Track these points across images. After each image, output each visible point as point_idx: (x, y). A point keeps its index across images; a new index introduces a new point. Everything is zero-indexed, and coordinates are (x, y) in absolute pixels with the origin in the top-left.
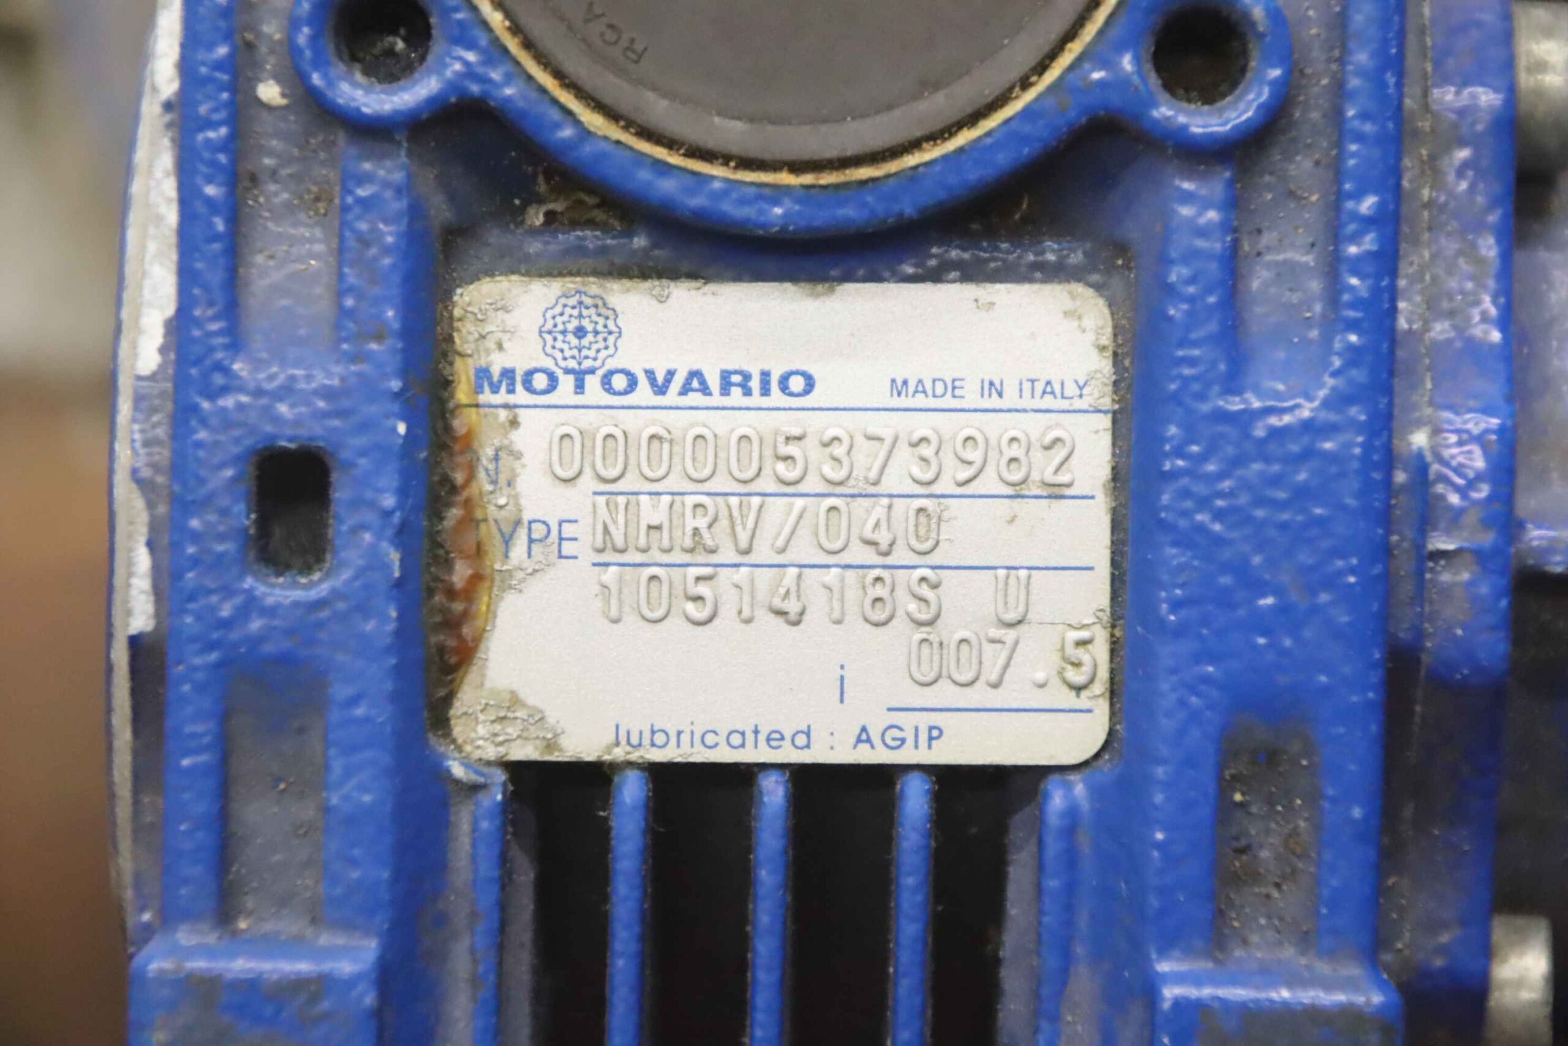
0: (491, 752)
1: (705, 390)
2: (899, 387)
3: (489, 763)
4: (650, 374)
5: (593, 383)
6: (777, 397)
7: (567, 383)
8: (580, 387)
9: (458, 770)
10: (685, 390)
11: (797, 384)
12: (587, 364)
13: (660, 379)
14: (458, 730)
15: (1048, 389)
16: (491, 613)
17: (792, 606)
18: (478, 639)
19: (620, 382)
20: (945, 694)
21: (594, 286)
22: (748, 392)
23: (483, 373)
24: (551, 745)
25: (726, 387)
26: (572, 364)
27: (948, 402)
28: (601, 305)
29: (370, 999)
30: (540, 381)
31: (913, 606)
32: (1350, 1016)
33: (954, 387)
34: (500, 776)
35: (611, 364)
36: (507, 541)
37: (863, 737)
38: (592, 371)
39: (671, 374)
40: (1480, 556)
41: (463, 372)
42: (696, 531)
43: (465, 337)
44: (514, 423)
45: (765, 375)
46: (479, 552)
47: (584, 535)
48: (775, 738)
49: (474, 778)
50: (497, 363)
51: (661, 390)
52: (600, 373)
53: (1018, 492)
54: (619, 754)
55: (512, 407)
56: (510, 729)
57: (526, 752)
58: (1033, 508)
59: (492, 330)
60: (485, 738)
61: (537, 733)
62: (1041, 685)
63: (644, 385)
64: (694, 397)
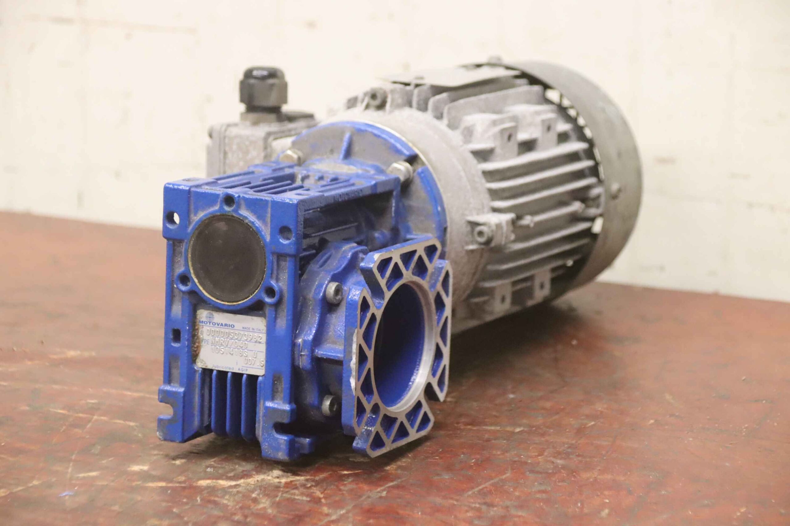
1: (223, 326)
2: (243, 328)
3: (199, 368)
4: (217, 323)
5: (211, 323)
6: (230, 328)
7: (208, 323)
8: (210, 324)
9: (196, 368)
10: (221, 326)
11: (233, 326)
12: (211, 321)
13: (218, 324)
14: (197, 364)
15: (259, 330)
16: (200, 350)
17: (232, 353)
18: (199, 353)
19: (214, 324)
20: (248, 365)
21: (211, 312)
22: (227, 326)
23: (200, 321)
24: (206, 366)
25: (225, 326)
26: (209, 321)
27: (248, 330)
28: (212, 314)
29: (182, 395)
30: (206, 323)
31: (244, 354)
32: (284, 411)
33: (249, 328)
34: (201, 369)
35: (213, 321)
36: (202, 341)
37: (239, 369)
38: (211, 322)
39: (219, 323)
40: (307, 355)
41: (198, 321)
42: (222, 343)
43: (198, 317)
44: (203, 327)
45: (229, 325)
46: (199, 343)
47: (210, 342)
48: (230, 368)
49: (198, 370)
50: (201, 320)
51: (218, 325)
52: (212, 322)
53: (256, 342)
54: (213, 368)
55: (203, 326)
56: (202, 364)
57: (204, 367)
58: (257, 344)
59: (201, 316)
60: (199, 365)
61: (205, 365)
62: (258, 366)
63: (216, 325)
64: (222, 327)
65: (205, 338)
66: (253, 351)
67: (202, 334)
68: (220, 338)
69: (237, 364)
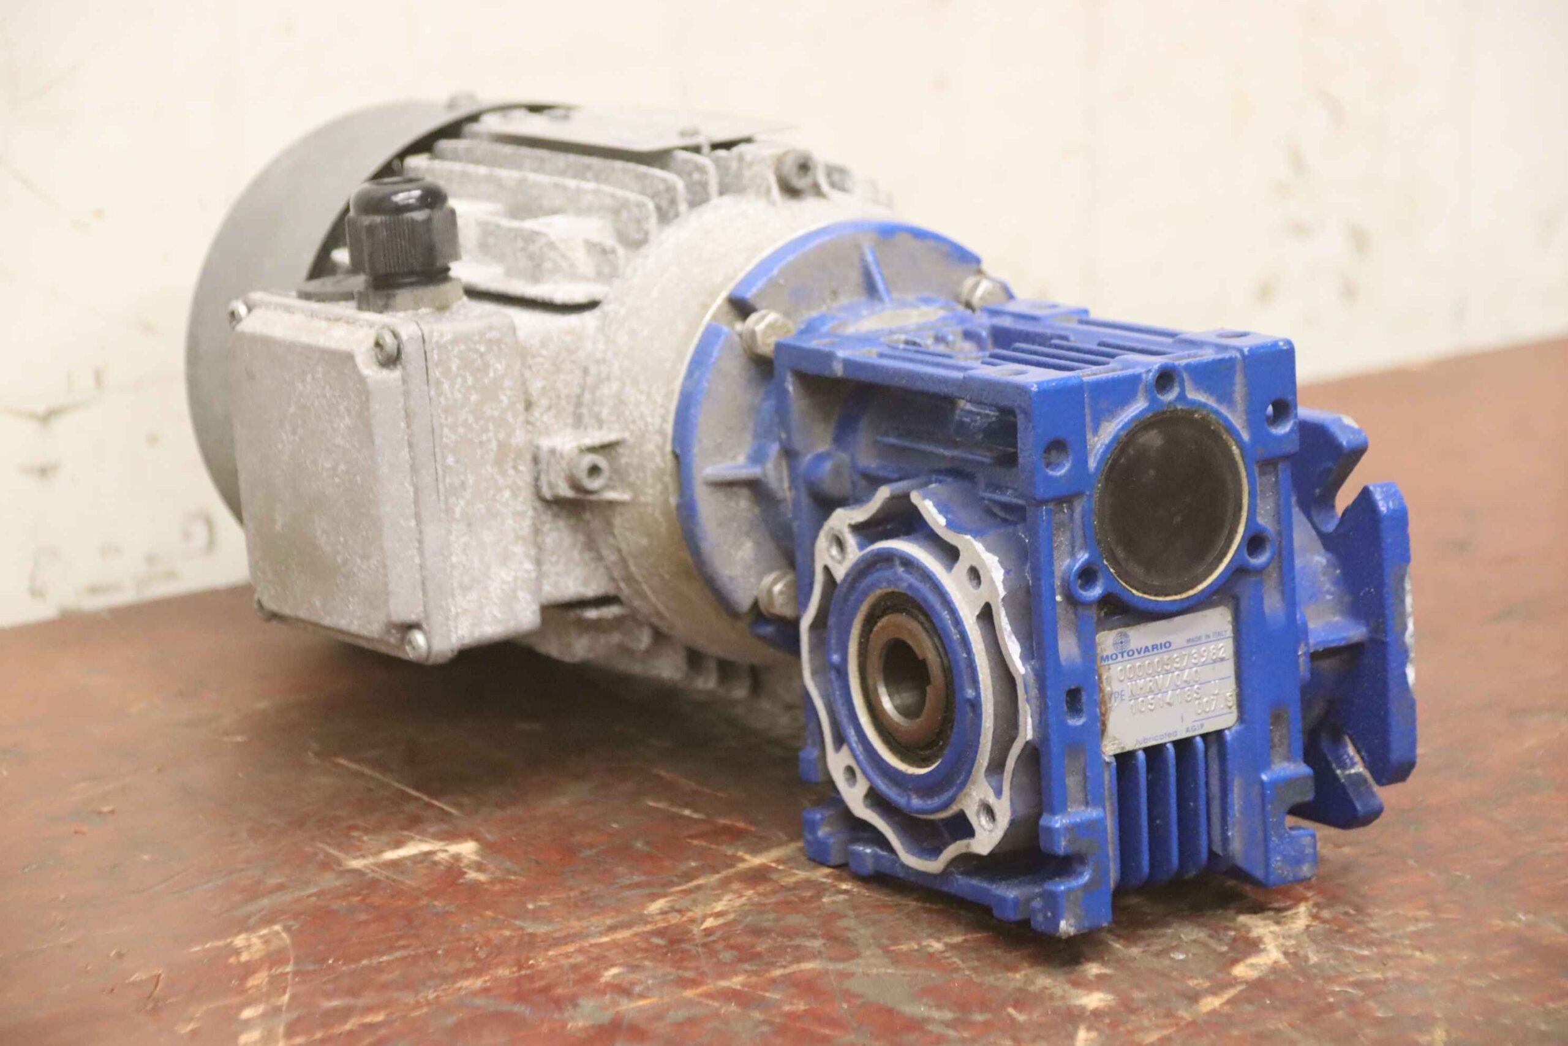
0: (1112, 753)
1: (1149, 651)
2: (1189, 641)
3: (1111, 756)
4: (1137, 650)
5: (1125, 654)
6: (1164, 649)
8: (1123, 656)
9: (1104, 759)
10: (1145, 652)
11: (1167, 645)
12: (1124, 650)
13: (1139, 650)
14: (1104, 749)
15: (1220, 634)
16: (1109, 717)
17: (1171, 701)
18: (1107, 724)
19: (1131, 653)
20: (1203, 716)
21: (1123, 630)
22: (1158, 650)
23: (1102, 658)
24: (1123, 748)
25: (1153, 649)
26: (1121, 651)
27: (1199, 642)
28: (1125, 634)
30: (1114, 657)
31: (1195, 695)
32: (1303, 776)
33: (1199, 638)
34: (1113, 758)
35: (1129, 649)
36: (1110, 699)
37: (1188, 730)
38: (1125, 652)
39: (1141, 649)
41: (1098, 658)
42: (1150, 687)
43: (1098, 649)
44: (1109, 669)
45: (1161, 644)
46: (1105, 703)
47: (1127, 694)
48: (1169, 735)
49: (1108, 760)
50: (1105, 654)
51: (1139, 653)
52: (1127, 652)
53: (1215, 661)
54: (1138, 747)
55: (1109, 665)
56: (1115, 746)
57: (1118, 751)
58: (1217, 665)
59: (1103, 646)
60: (1110, 749)
61: (1120, 746)
62: (1223, 709)
63: (1136, 653)
64: (1147, 654)
65: (1115, 689)
66: (1210, 682)
67: (1109, 684)
68: (1145, 678)
69: (1182, 721)
